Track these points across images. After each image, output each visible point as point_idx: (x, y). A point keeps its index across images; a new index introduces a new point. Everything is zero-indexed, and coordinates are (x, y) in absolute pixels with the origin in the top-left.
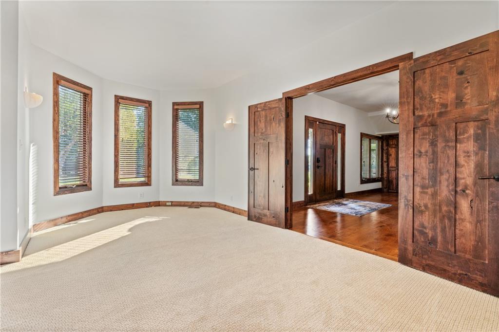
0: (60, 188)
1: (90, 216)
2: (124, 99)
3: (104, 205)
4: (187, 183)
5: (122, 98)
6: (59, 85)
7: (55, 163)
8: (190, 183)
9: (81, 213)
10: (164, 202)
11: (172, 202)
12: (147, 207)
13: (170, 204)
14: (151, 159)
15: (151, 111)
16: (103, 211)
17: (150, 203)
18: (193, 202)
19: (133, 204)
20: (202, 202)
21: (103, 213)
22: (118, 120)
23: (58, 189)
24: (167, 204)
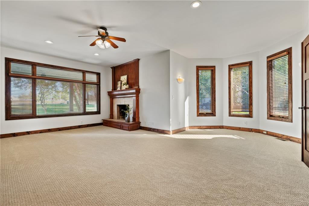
0: (199, 114)
1: (215, 128)
2: (234, 66)
3: (224, 125)
4: (278, 118)
5: (233, 65)
6: (199, 70)
7: (197, 103)
8: (281, 119)
9: (210, 126)
10: (262, 130)
11: (267, 132)
12: (249, 131)
13: (265, 133)
14: (252, 100)
15: (252, 68)
16: (223, 128)
17: (252, 129)
18: (283, 135)
19: (240, 128)
20: (291, 137)
21: (223, 129)
22: (230, 78)
23: (198, 114)
24: (264, 132)
